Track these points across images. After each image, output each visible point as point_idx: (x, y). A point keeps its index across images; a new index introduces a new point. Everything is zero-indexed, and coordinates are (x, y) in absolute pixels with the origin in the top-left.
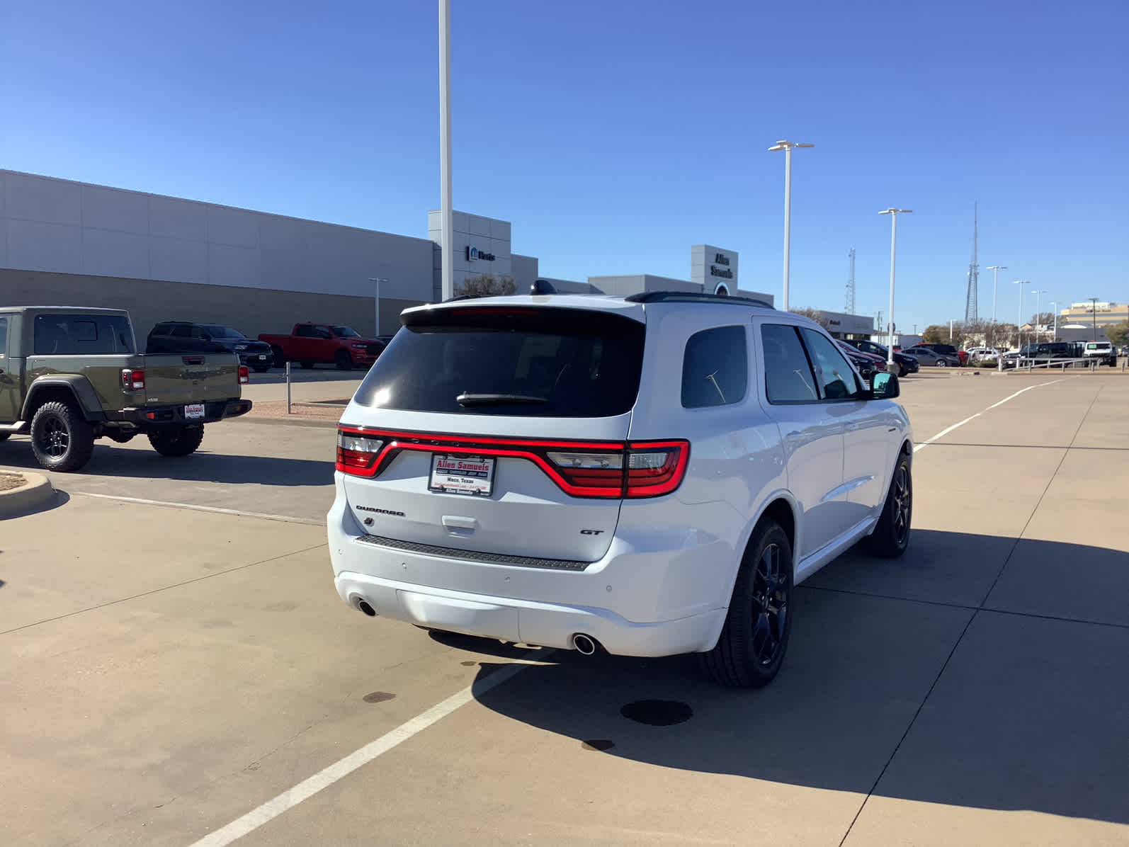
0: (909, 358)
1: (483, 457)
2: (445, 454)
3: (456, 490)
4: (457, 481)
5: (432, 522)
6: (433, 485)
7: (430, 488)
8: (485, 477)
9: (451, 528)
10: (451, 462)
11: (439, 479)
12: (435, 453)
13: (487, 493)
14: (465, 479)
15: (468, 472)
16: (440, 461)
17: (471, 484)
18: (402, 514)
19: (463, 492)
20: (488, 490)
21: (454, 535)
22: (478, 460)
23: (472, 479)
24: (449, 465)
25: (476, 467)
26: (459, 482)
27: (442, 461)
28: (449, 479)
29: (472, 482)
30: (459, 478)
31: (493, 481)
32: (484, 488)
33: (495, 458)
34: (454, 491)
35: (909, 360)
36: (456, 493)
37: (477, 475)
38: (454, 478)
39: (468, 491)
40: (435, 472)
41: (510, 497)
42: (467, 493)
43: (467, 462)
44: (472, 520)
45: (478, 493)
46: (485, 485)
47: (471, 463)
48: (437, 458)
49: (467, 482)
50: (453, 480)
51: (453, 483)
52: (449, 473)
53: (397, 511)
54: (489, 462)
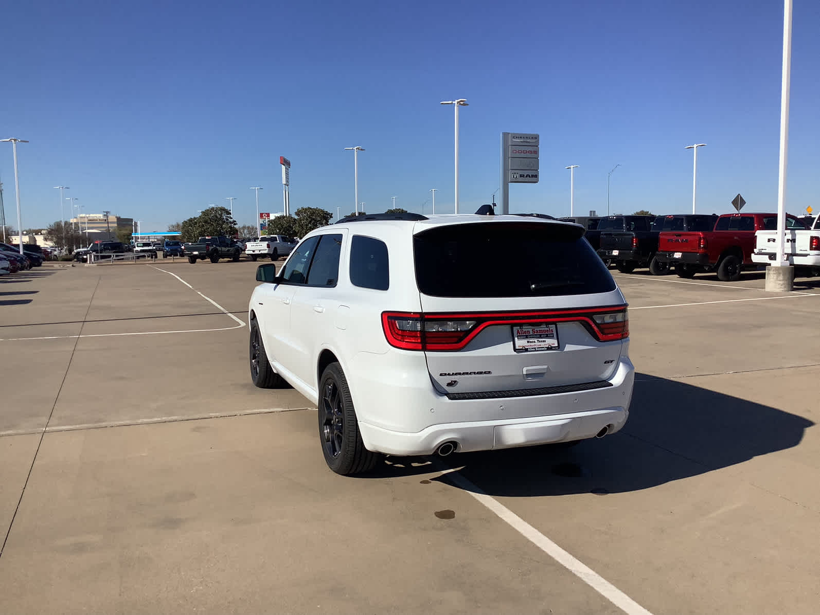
0: (34, 255)
1: (547, 324)
2: (521, 325)
3: (535, 348)
4: (534, 342)
5: (513, 374)
6: (517, 348)
7: (515, 350)
8: (552, 337)
9: (528, 375)
10: (526, 330)
11: (520, 343)
12: (513, 326)
13: (556, 347)
14: (540, 340)
15: (540, 335)
16: (518, 331)
17: (544, 343)
18: (489, 372)
19: (540, 349)
20: (556, 345)
21: (530, 379)
22: (545, 326)
23: (544, 340)
24: (525, 332)
25: (544, 331)
26: (536, 343)
27: (520, 330)
28: (528, 342)
29: (545, 341)
30: (536, 340)
31: (558, 339)
32: (554, 344)
33: (555, 323)
34: (534, 349)
35: (34, 257)
36: (535, 351)
37: (547, 336)
38: (531, 341)
39: (543, 348)
40: (516, 338)
41: (569, 348)
42: (542, 349)
43: (537, 329)
44: (545, 367)
45: (549, 348)
46: (553, 342)
47: (541, 329)
48: (515, 329)
49: (541, 341)
50: (531, 342)
51: (532, 344)
52: (527, 338)
53: (484, 371)
54: (553, 327)
